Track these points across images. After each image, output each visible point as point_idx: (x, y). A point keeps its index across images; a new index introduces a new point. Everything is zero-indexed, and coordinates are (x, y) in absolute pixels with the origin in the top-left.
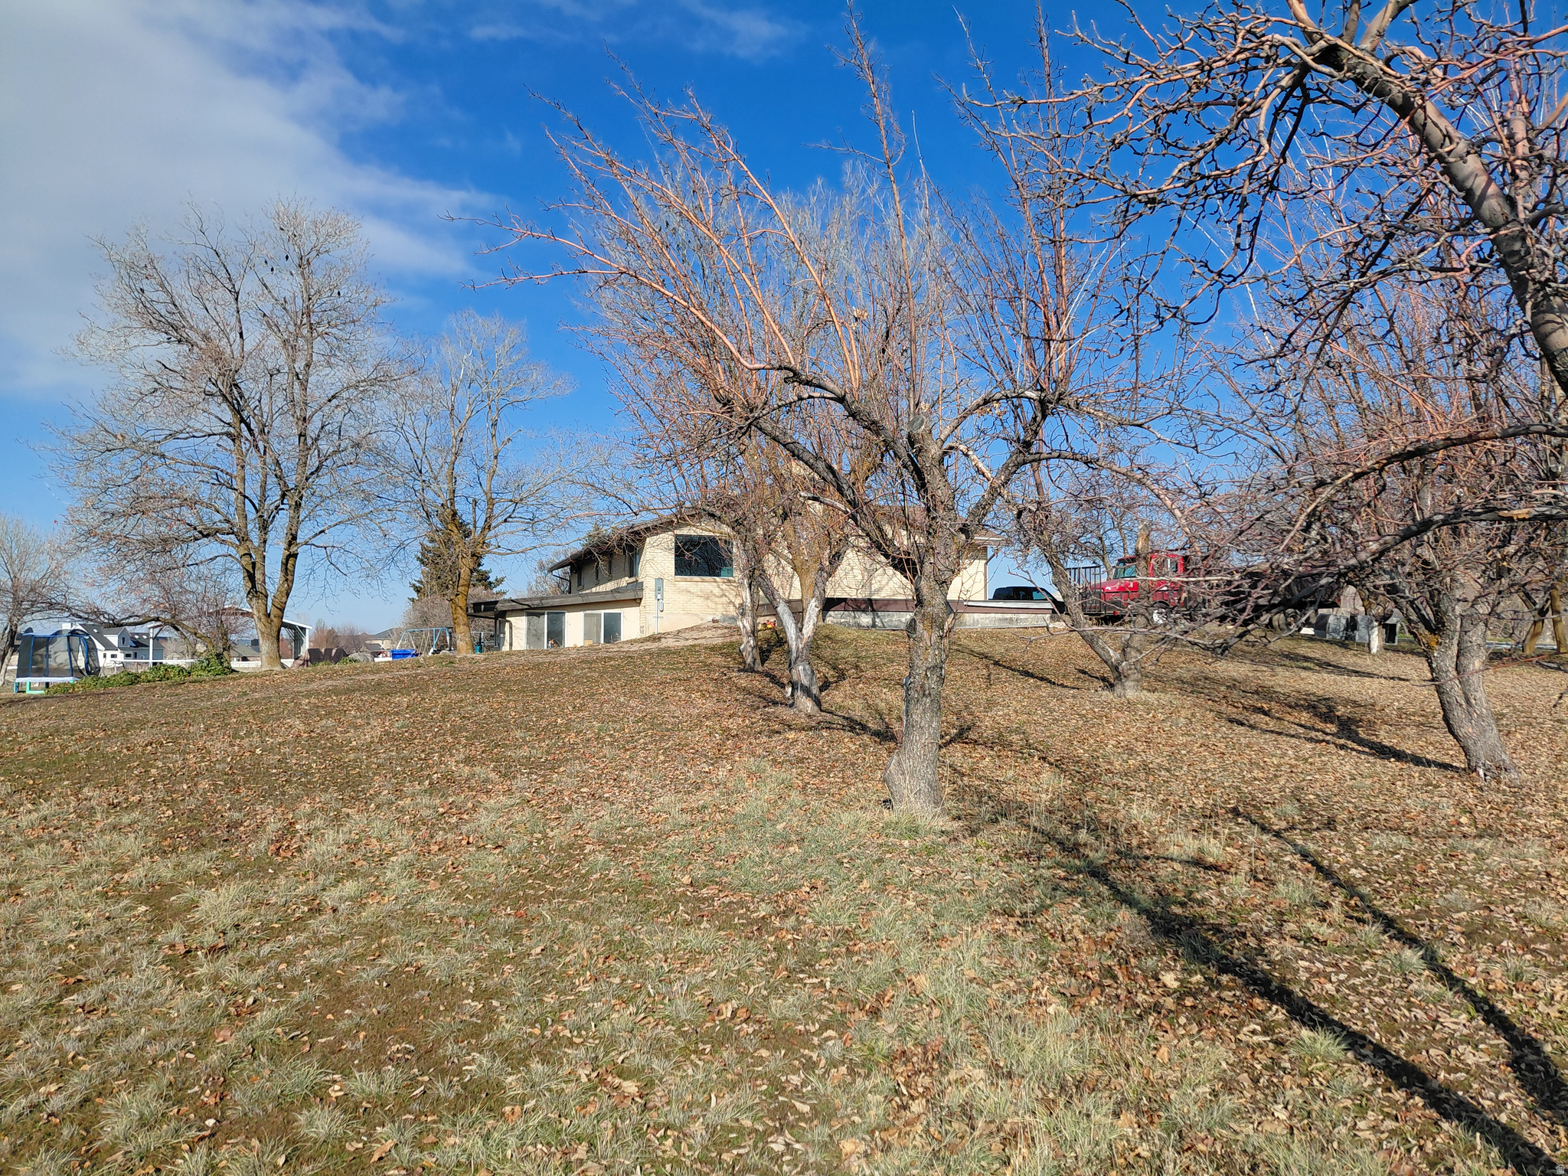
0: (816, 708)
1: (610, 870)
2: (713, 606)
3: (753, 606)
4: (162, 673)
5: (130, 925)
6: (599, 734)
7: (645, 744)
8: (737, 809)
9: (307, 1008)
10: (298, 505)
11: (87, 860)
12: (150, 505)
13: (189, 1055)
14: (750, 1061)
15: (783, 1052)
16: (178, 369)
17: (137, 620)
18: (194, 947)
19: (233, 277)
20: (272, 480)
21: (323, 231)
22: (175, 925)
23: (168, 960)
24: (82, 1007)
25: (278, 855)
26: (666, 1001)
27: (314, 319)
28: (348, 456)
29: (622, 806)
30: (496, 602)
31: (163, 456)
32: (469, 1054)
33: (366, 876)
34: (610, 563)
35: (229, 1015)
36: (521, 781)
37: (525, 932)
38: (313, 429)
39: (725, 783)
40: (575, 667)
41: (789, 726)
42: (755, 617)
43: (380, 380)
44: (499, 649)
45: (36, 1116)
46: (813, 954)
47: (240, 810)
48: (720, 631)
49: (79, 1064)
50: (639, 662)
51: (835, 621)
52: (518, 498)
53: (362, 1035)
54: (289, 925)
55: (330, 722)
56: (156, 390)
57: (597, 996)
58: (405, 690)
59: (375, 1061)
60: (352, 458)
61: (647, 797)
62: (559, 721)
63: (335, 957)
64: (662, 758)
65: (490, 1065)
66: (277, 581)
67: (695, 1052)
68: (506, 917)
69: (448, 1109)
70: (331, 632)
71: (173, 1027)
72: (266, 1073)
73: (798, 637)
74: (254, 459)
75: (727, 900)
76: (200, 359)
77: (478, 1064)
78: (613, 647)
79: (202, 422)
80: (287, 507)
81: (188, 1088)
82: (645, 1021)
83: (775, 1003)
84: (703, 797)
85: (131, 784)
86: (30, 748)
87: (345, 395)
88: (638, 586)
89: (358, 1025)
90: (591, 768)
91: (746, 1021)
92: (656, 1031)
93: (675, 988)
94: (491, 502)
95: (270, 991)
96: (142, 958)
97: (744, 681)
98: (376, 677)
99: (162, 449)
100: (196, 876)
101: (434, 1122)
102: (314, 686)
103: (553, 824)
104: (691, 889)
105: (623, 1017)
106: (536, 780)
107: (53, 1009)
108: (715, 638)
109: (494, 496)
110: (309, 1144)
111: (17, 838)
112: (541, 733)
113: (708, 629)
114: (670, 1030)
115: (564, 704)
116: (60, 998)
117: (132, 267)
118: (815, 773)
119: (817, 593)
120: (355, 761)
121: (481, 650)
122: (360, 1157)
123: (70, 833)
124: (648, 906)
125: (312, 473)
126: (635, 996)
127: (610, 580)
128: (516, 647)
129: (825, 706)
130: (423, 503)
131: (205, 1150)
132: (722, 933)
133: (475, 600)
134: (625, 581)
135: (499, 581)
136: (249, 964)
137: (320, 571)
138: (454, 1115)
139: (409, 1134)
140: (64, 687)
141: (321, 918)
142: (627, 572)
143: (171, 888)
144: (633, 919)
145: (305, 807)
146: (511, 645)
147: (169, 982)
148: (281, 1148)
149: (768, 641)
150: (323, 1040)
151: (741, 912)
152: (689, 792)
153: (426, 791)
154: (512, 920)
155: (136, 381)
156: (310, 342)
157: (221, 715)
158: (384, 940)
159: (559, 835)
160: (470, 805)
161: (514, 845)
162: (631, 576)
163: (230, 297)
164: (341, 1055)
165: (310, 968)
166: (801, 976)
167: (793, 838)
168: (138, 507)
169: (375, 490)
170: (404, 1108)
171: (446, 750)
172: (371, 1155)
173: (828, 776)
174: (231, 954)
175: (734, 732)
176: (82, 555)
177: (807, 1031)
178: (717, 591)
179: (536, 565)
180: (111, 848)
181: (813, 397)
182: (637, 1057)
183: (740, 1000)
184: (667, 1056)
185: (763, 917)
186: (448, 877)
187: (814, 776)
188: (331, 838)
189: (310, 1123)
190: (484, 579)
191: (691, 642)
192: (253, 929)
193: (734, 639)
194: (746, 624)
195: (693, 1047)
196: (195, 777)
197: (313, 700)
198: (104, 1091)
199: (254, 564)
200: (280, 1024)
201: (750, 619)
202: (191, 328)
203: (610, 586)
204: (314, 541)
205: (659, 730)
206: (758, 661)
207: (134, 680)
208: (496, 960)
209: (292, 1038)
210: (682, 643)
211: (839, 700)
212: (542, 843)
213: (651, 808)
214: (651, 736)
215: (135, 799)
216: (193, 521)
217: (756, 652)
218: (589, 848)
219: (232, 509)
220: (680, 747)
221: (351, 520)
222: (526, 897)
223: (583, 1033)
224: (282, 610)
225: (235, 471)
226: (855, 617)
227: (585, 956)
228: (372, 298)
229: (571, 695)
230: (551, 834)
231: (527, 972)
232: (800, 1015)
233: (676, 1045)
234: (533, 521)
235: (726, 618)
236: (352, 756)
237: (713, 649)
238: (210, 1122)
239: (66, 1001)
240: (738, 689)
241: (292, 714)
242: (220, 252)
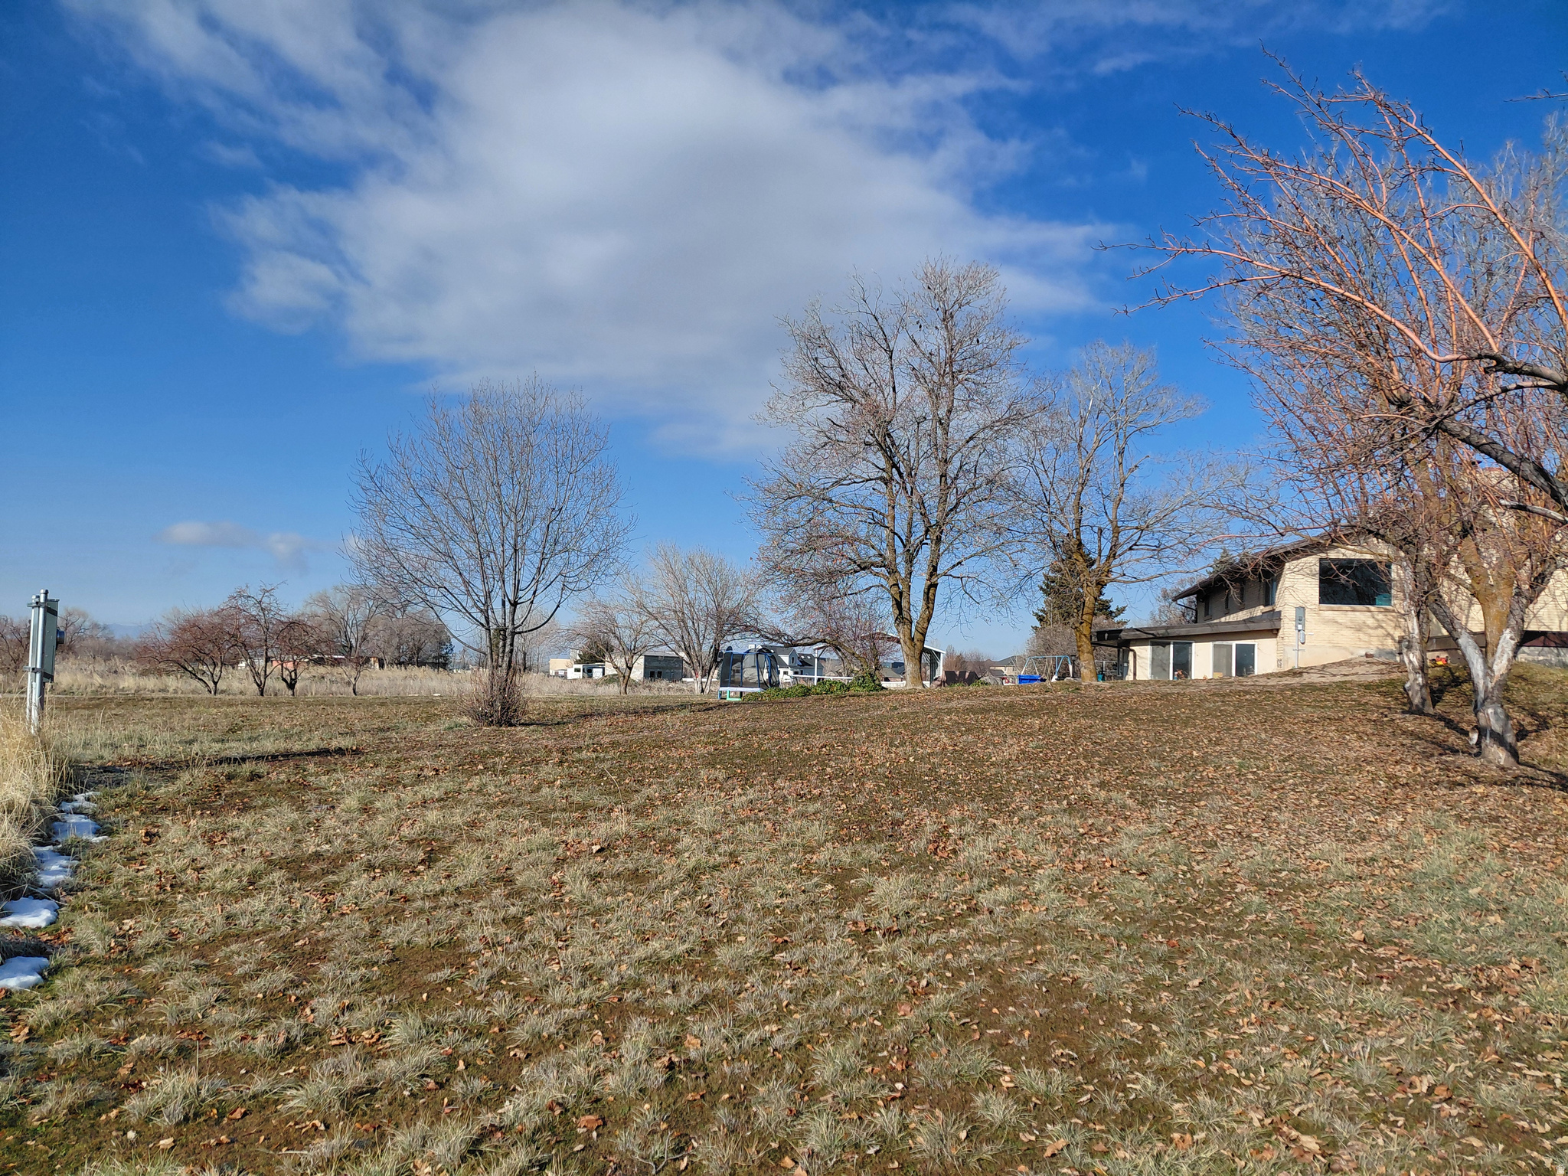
0: (1512, 760)
1: (1266, 913)
2: (1366, 638)
3: (1422, 638)
4: (826, 687)
5: (821, 900)
6: (1240, 770)
7: (1295, 785)
8: (1415, 866)
9: (973, 999)
10: (938, 540)
11: (784, 839)
12: (819, 542)
13: (876, 1022)
14: (1457, 1146)
15: (1501, 1147)
16: (843, 424)
17: (810, 641)
18: (873, 926)
19: (889, 338)
20: (917, 517)
21: (965, 284)
22: (858, 904)
23: (854, 935)
24: (790, 964)
25: (936, 854)
26: (1345, 1060)
27: (956, 368)
28: (983, 491)
29: (1273, 848)
30: (1121, 631)
31: (831, 501)
32: (1132, 1073)
33: (1016, 884)
34: (1242, 590)
35: (907, 992)
36: (1159, 811)
37: (1180, 962)
38: (952, 469)
39: (1397, 836)
40: (1207, 700)
41: (1476, 779)
42: (1423, 652)
43: (1014, 418)
44: (1122, 678)
45: (765, 1048)
46: (1532, 1042)
47: (901, 810)
48: (1375, 668)
49: (790, 1013)
50: (1279, 697)
51: (1530, 658)
52: (1144, 525)
53: (1027, 1033)
54: (950, 921)
55: (970, 738)
56: (826, 444)
57: (1267, 1041)
58: (1037, 713)
59: (1042, 1059)
60: (986, 494)
61: (1302, 842)
62: (1195, 753)
63: (995, 956)
64: (1316, 802)
65: (1154, 1088)
66: (920, 608)
67: (1385, 1122)
68: (1158, 943)
69: (1115, 1122)
70: (960, 657)
71: (862, 994)
72: (944, 1051)
73: (1486, 675)
74: (902, 500)
75: (1410, 965)
76: (861, 414)
77: (1143, 1085)
78: (1248, 681)
79: (862, 469)
80: (929, 541)
81: (878, 1051)
82: (1322, 1077)
83: (1485, 1088)
84: (1371, 848)
85: (813, 778)
86: (737, 744)
87: (981, 435)
88: (1276, 616)
89: (1022, 1023)
90: (1235, 805)
91: (1448, 1100)
92: (1335, 1091)
93: (1355, 1049)
94: (1116, 531)
95: (941, 977)
96: (832, 930)
97: (1410, 723)
98: (1008, 699)
99: (829, 495)
100: (868, 864)
101: (1102, 1131)
102: (953, 704)
103: (1199, 858)
104: (1365, 947)
105: (1297, 1067)
106: (1175, 811)
107: (768, 961)
108: (1370, 674)
109: (1119, 524)
110: (986, 1126)
111: (733, 816)
112: (1179, 764)
113: (1360, 664)
114: (1352, 1092)
115: (1198, 736)
116: (773, 953)
117: (808, 339)
118: (1515, 835)
119: (1513, 622)
120: (996, 775)
121: (1103, 679)
122: (1033, 1149)
123: (770, 816)
124: (1314, 957)
125: (951, 510)
126: (1308, 1049)
127: (1241, 610)
128: (1140, 677)
129: (1522, 758)
130: (1050, 534)
131: (897, 1110)
132: (1408, 999)
133: (1097, 629)
134: (1259, 611)
135: (1121, 611)
136: (919, 949)
137: (956, 600)
138: (1122, 1130)
139: (1079, 1138)
140: (755, 695)
141: (979, 917)
142: (1262, 599)
143: (850, 872)
144: (1298, 969)
145: (956, 813)
146: (1135, 674)
147: (856, 954)
148: (962, 1124)
149: (1438, 679)
150: (991, 1032)
151: (1430, 979)
152: (1354, 842)
153: (1065, 811)
154: (1165, 948)
155: (810, 437)
156: (952, 391)
157: (879, 724)
158: (1039, 948)
159: (1207, 870)
160: (1110, 829)
161: (1159, 874)
162: (1265, 605)
163: (885, 356)
164: (1008, 1049)
165: (975, 962)
166: (1518, 1064)
167: (1493, 906)
168: (811, 545)
169: (1006, 523)
170: (1072, 1110)
171: (1079, 773)
172: (1044, 1149)
173: (1535, 840)
174: (904, 938)
175: (1403, 781)
176: (769, 586)
177: (1534, 1131)
178: (1371, 622)
179: (1159, 593)
180: (801, 832)
181: (1522, 387)
182: (1316, 1113)
183: (1437, 1076)
184: (1351, 1119)
185: (1460, 990)
186: (1094, 896)
187: (1515, 839)
188: (981, 845)
189: (986, 1106)
190: (1104, 607)
191: (1338, 679)
192: (921, 918)
193: (1394, 676)
194: (1413, 658)
195: (1381, 1116)
196: (861, 779)
197: (954, 717)
198: (811, 1038)
199: (901, 594)
200: (951, 1009)
201: (1418, 653)
202: (854, 387)
203: (1242, 615)
204: (951, 572)
205: (1313, 774)
206: (1429, 702)
207: (806, 692)
208: (1152, 985)
209: (963, 1024)
210: (1328, 679)
211: (1542, 753)
212: (1188, 876)
213: (1308, 854)
214: (1301, 777)
215: (816, 792)
216: (852, 555)
217: (1426, 692)
218: (1239, 888)
219: (884, 545)
220: (1338, 791)
221: (985, 552)
222: (1177, 928)
223: (1252, 1075)
224: (924, 635)
225: (887, 510)
226: (1559, 655)
227: (1249, 997)
228: (1007, 341)
229: (1205, 728)
230: (1197, 868)
231: (1185, 1003)
232: (1521, 1109)
233: (1361, 1110)
234: (1158, 548)
235: (1382, 652)
236: (993, 771)
237: (1368, 686)
238: (899, 1086)
239: (777, 957)
240: (1404, 733)
241: (937, 728)
242: (878, 316)
